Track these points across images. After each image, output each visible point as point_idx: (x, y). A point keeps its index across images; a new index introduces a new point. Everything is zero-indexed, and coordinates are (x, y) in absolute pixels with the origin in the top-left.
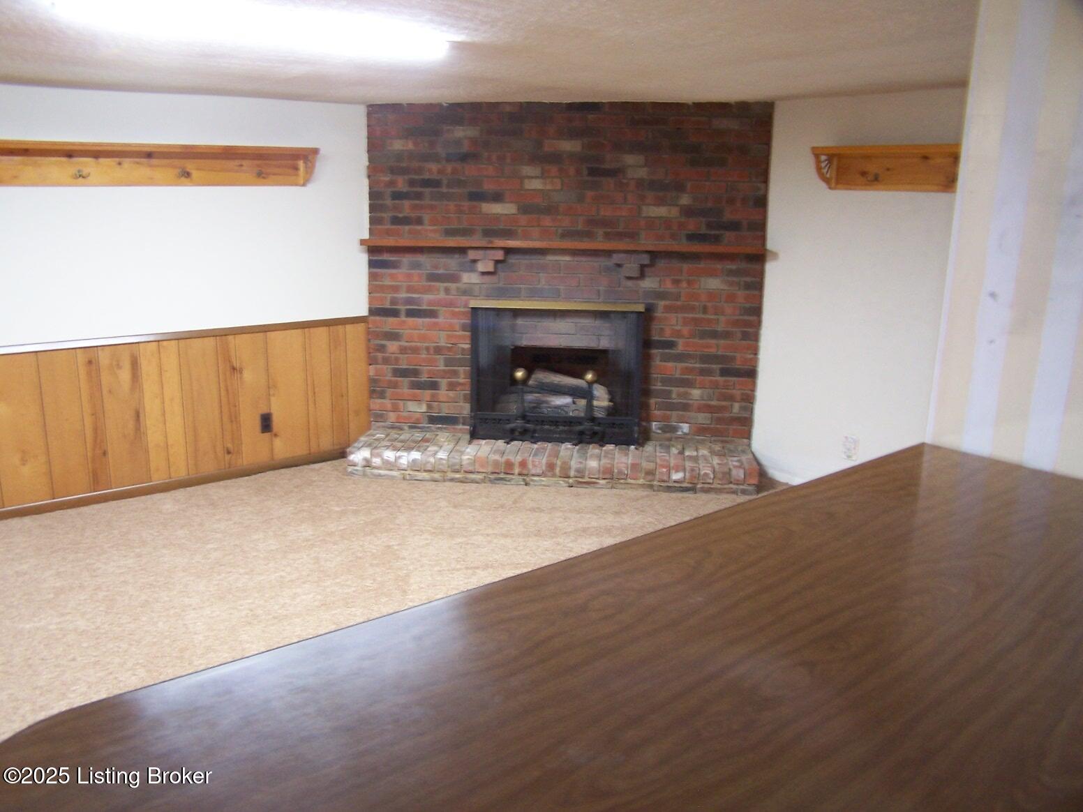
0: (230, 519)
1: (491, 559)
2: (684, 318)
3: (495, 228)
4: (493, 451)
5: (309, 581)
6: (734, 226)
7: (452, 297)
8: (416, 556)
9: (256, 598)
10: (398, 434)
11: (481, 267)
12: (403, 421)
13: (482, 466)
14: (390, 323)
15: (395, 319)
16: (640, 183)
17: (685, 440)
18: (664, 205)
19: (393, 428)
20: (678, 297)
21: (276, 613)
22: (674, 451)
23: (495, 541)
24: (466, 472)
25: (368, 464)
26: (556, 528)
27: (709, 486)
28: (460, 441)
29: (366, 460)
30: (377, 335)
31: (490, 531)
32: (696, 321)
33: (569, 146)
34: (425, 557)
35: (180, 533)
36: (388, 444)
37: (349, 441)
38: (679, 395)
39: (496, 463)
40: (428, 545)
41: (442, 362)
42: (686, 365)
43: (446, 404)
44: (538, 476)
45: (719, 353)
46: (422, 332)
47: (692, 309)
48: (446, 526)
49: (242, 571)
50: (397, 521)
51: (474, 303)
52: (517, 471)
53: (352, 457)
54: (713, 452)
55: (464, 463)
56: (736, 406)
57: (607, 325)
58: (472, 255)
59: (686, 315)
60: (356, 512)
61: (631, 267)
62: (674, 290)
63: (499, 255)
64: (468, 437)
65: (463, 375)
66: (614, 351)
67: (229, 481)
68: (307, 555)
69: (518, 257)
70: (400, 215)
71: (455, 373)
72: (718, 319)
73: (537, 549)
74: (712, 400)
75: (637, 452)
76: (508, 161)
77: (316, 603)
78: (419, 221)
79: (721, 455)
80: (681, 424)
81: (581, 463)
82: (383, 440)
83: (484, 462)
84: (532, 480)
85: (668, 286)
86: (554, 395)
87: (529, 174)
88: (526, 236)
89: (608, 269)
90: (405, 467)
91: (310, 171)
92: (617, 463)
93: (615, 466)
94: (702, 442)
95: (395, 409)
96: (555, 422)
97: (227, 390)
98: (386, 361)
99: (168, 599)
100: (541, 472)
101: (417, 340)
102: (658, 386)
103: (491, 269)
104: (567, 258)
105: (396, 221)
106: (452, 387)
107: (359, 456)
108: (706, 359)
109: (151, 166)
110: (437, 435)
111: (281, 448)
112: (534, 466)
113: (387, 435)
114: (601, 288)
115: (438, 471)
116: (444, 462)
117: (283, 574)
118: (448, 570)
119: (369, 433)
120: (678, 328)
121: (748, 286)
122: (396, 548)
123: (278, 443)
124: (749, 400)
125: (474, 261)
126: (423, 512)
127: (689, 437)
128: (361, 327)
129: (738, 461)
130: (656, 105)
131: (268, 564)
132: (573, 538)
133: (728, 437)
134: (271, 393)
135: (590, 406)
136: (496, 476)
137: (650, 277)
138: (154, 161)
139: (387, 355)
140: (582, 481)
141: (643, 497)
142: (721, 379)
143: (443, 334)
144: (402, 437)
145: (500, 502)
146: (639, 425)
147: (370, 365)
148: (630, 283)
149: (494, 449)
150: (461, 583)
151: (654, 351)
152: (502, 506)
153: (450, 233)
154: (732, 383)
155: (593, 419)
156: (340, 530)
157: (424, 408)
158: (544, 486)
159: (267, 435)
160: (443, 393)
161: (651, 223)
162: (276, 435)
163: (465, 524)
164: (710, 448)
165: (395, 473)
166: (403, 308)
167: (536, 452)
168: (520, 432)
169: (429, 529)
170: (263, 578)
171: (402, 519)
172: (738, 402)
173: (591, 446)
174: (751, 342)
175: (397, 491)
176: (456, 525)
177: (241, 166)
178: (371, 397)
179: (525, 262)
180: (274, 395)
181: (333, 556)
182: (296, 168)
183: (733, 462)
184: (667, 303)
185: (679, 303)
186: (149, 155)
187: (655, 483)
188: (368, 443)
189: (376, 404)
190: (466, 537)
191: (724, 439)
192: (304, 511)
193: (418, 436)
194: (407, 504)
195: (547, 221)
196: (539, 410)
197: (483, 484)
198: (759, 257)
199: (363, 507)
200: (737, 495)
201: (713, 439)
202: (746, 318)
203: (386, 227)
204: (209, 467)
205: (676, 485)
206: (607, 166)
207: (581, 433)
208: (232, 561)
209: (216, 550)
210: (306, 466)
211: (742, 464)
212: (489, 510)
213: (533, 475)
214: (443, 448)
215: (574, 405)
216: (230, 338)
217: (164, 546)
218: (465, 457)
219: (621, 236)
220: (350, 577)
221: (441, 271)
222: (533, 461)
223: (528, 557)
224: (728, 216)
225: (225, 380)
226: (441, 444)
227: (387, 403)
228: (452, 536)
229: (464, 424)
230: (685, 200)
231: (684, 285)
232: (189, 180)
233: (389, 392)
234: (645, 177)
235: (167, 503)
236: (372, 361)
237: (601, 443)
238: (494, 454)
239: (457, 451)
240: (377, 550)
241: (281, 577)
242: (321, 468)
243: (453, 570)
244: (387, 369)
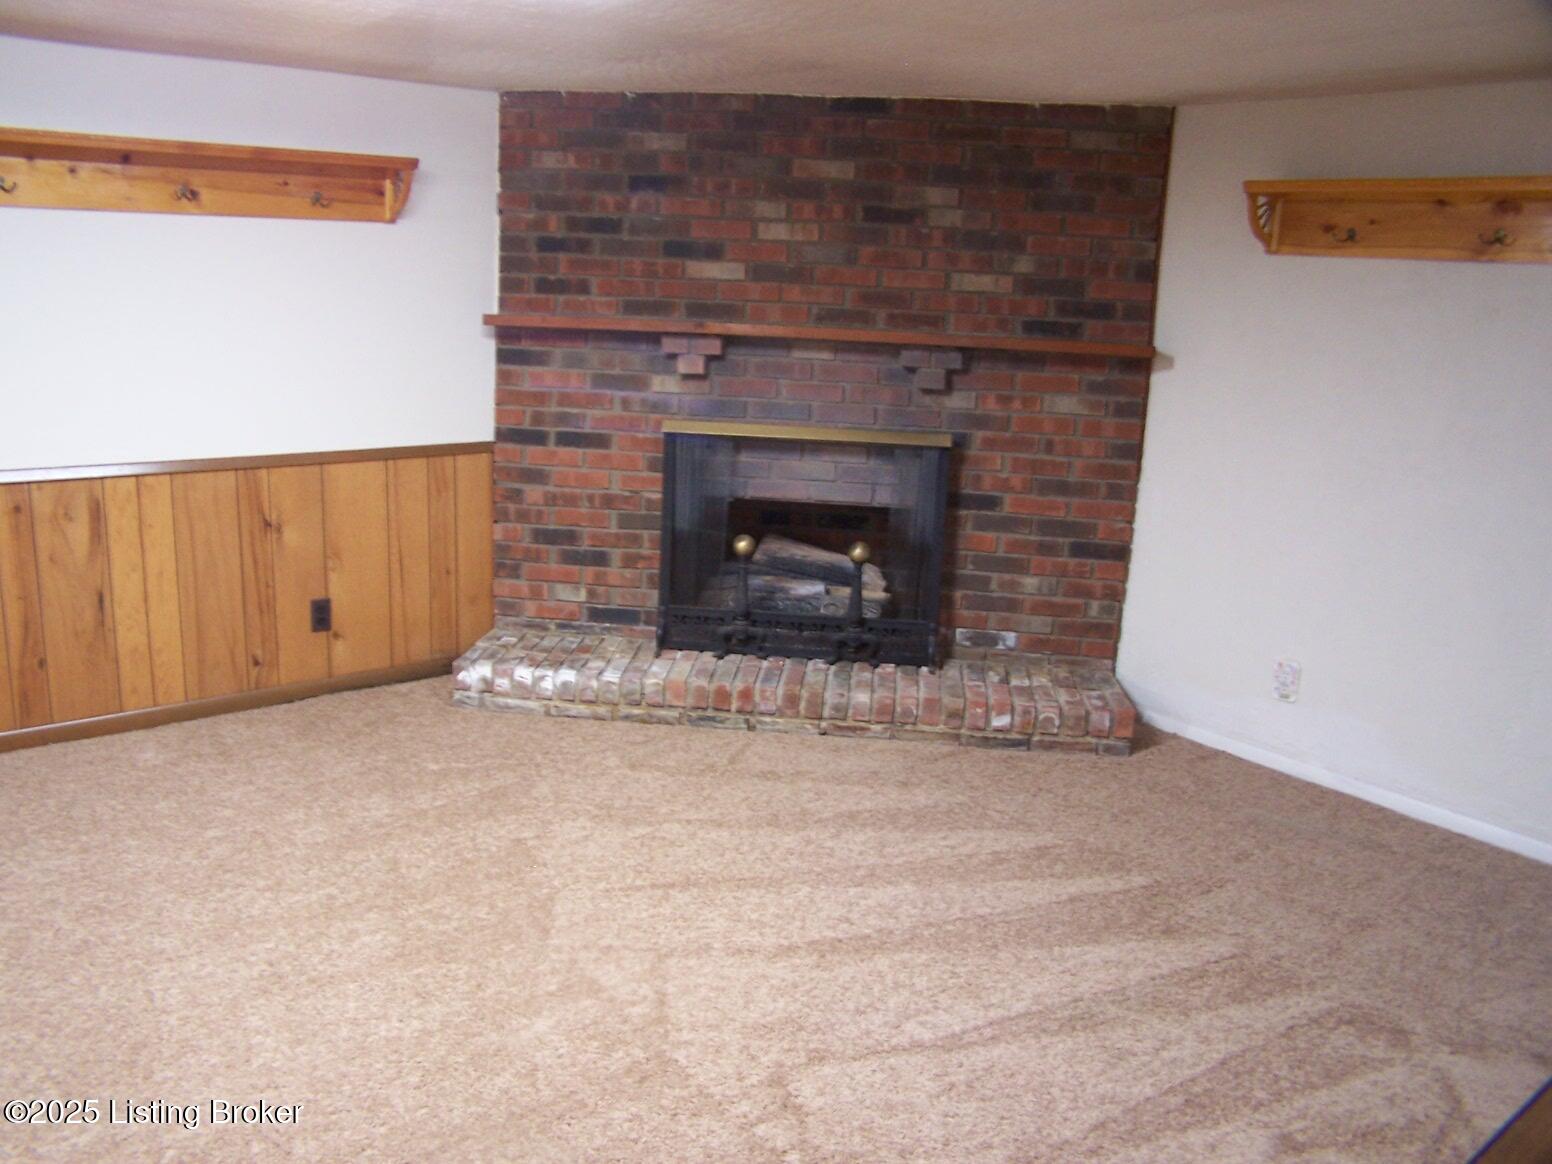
0: (251, 782)
1: (694, 868)
2: (1016, 460)
3: (709, 302)
4: (694, 672)
5: (377, 907)
6: (1103, 311)
7: (634, 414)
8: (566, 860)
9: (282, 938)
10: (538, 637)
11: (682, 367)
12: (547, 615)
13: (677, 696)
14: (531, 456)
15: (540, 448)
16: (950, 236)
17: (1010, 658)
18: (987, 273)
19: (530, 626)
20: (1005, 423)
21: (315, 970)
22: (993, 677)
23: (701, 833)
24: (649, 705)
25: (488, 687)
26: (804, 812)
27: (1052, 739)
28: (641, 654)
29: (484, 680)
30: (508, 473)
31: (692, 815)
32: (1035, 466)
33: (835, 170)
34: (581, 862)
35: (162, 806)
36: (522, 654)
37: (457, 648)
38: (1002, 585)
39: (701, 692)
40: (586, 838)
41: (614, 522)
42: (1017, 536)
43: (620, 590)
44: (772, 715)
45: (1070, 518)
46: (584, 470)
47: (1027, 445)
48: (617, 804)
49: (261, 883)
50: (535, 793)
51: (670, 426)
52: (734, 706)
53: (461, 676)
54: (1057, 682)
55: (647, 691)
56: (1095, 607)
57: (890, 467)
58: (669, 345)
59: (1017, 455)
60: (465, 774)
61: (932, 372)
62: (999, 414)
63: (715, 347)
64: (654, 644)
65: (649, 544)
66: (898, 511)
67: (256, 711)
68: (379, 855)
69: (743, 351)
70: (552, 277)
71: (636, 540)
72: (1070, 464)
73: (772, 851)
74: (1055, 595)
75: (933, 679)
76: (733, 189)
77: (388, 953)
78: (583, 288)
79: (1070, 686)
80: (1004, 633)
81: (842, 695)
82: (514, 646)
83: (681, 691)
84: (760, 722)
85: (992, 406)
86: (795, 578)
87: (766, 215)
88: (759, 317)
89: (892, 375)
90: (549, 693)
91: (403, 197)
92: (903, 698)
93: (898, 701)
94: (1036, 663)
95: (536, 594)
96: (798, 624)
97: (255, 562)
98: (523, 517)
99: (123, 938)
100: (774, 708)
101: (573, 484)
102: (968, 570)
103: (700, 370)
104: (826, 355)
105: (544, 286)
106: (629, 562)
107: (474, 674)
108: (1048, 527)
109: (126, 177)
110: (603, 640)
111: (345, 656)
112: (764, 698)
113: (522, 639)
114: (881, 407)
115: (604, 703)
116: (614, 687)
117: (334, 891)
118: (621, 889)
119: (491, 633)
120: (1004, 475)
121: (1120, 411)
122: (530, 843)
123: (340, 648)
124: (1116, 595)
125: (673, 357)
126: (578, 776)
127: (1015, 653)
128: (484, 459)
129: (1100, 698)
130: (979, 106)
131: (308, 870)
132: (833, 830)
133: (1078, 655)
134: (330, 564)
135: (857, 600)
136: (700, 713)
137: (960, 390)
138: (136, 170)
139: (525, 506)
140: (843, 725)
141: (944, 756)
142: (1073, 562)
143: (617, 475)
144: (546, 643)
145: (707, 761)
146: (936, 632)
147: (496, 522)
148: (928, 400)
149: (696, 668)
150: (644, 915)
151: (963, 513)
152: (712, 767)
153: (633, 308)
154: (1088, 569)
155: (862, 622)
156: (437, 808)
157: (582, 596)
158: (779, 731)
159: (323, 635)
160: (615, 571)
161: (966, 302)
162: (336, 636)
163: (650, 800)
164: (1049, 673)
165: (531, 704)
166: (552, 430)
167: (766, 675)
168: (740, 640)
169: (589, 808)
170: (297, 898)
171: (543, 789)
172: (1097, 599)
173: (856, 666)
174: (1124, 503)
175: (535, 736)
176: (635, 802)
177: (286, 184)
178: (496, 575)
179: (757, 360)
180: (333, 570)
181: (421, 856)
182: (381, 193)
183: (1090, 699)
184: (989, 434)
185: (1008, 435)
186: (125, 156)
187: (963, 731)
188: (489, 652)
189: (505, 586)
190: (650, 824)
191: (1073, 658)
192: (376, 769)
193: (572, 642)
194: (552, 761)
195: (794, 292)
196: (773, 604)
197: (678, 727)
198: (1141, 363)
199: (479, 764)
200: (1097, 754)
201: (1054, 658)
202: (1116, 462)
203: (527, 296)
204: (223, 687)
205: (1000, 736)
206: (895, 205)
207: (842, 644)
208: (246, 864)
209: (219, 840)
210: (386, 688)
211: (1107, 704)
212: (689, 774)
213: (762, 714)
214: (613, 664)
215: (827, 597)
216: (263, 473)
217: (132, 832)
218: (650, 681)
219: (913, 321)
220: (449, 899)
221: (617, 371)
222: (763, 691)
223: (758, 866)
224: (1091, 294)
225: (252, 545)
226: (609, 655)
227: (523, 585)
228: (627, 823)
229: (647, 623)
230: (1024, 265)
231: (1017, 404)
232: (194, 203)
233: (526, 567)
234: (959, 224)
235: (147, 749)
236: (499, 516)
237: (874, 662)
238: (697, 676)
239: (637, 670)
240: (498, 847)
241: (331, 897)
242: (412, 691)
243: (629, 888)
244: (524, 529)
